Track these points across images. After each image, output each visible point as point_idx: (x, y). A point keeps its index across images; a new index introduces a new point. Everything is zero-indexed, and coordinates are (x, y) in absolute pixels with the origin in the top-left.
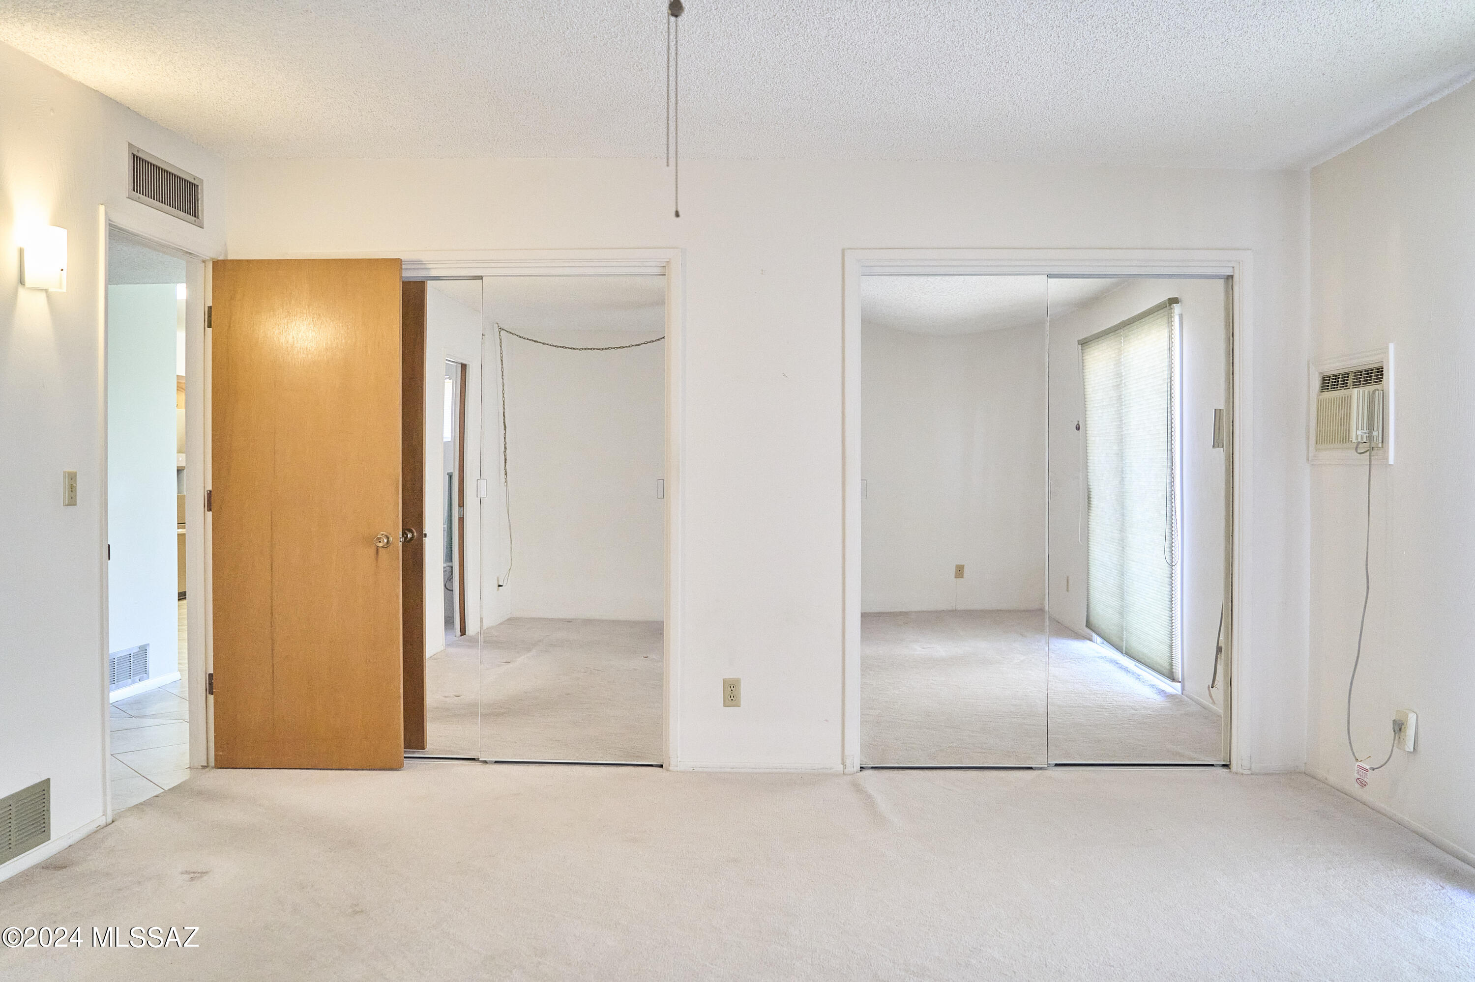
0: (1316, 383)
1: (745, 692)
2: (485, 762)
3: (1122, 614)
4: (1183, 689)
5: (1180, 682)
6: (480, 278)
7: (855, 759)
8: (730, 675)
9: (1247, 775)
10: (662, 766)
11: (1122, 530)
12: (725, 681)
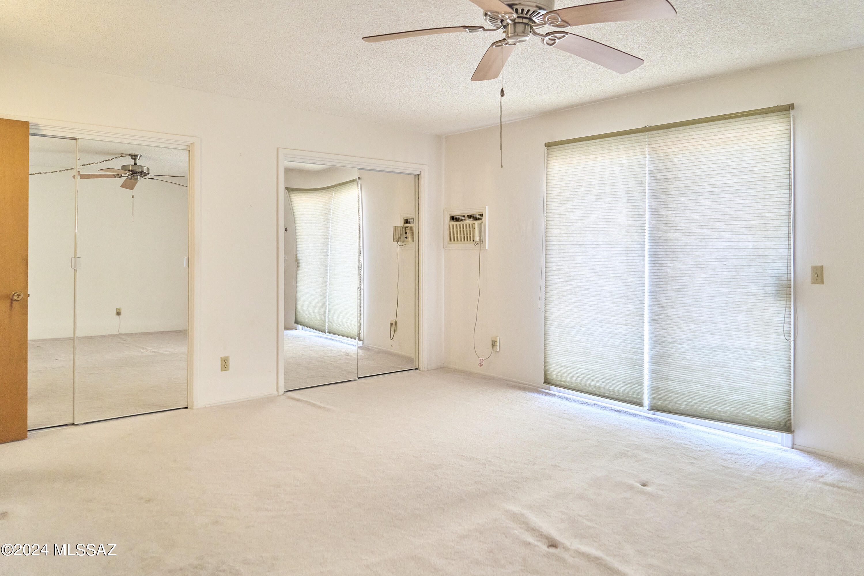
0: (448, 219)
1: (232, 363)
2: (77, 425)
3: (324, 314)
4: (363, 344)
5: (362, 341)
6: (76, 139)
7: (282, 389)
8: (224, 355)
9: (426, 371)
10: (187, 408)
11: (325, 277)
12: (221, 359)
